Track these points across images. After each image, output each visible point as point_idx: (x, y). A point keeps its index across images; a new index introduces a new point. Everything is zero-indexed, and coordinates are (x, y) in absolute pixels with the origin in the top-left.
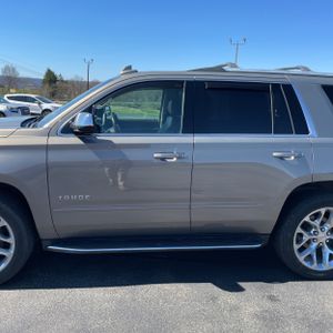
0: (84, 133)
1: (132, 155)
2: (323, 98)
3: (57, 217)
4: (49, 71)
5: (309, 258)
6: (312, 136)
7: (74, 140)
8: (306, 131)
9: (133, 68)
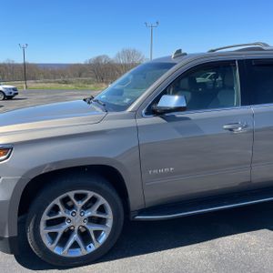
9: (183, 52)
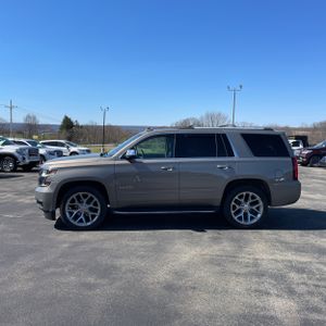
0: (131, 158)
1: (153, 169)
2: (241, 140)
3: (119, 197)
4: (66, 118)
5: (240, 218)
6: (236, 158)
7: (127, 162)
8: (233, 155)
